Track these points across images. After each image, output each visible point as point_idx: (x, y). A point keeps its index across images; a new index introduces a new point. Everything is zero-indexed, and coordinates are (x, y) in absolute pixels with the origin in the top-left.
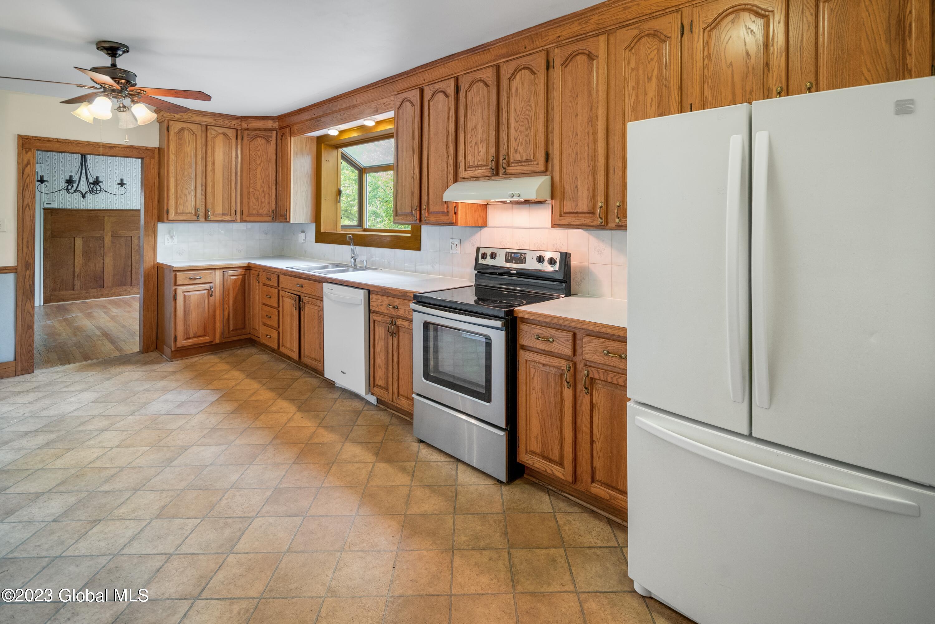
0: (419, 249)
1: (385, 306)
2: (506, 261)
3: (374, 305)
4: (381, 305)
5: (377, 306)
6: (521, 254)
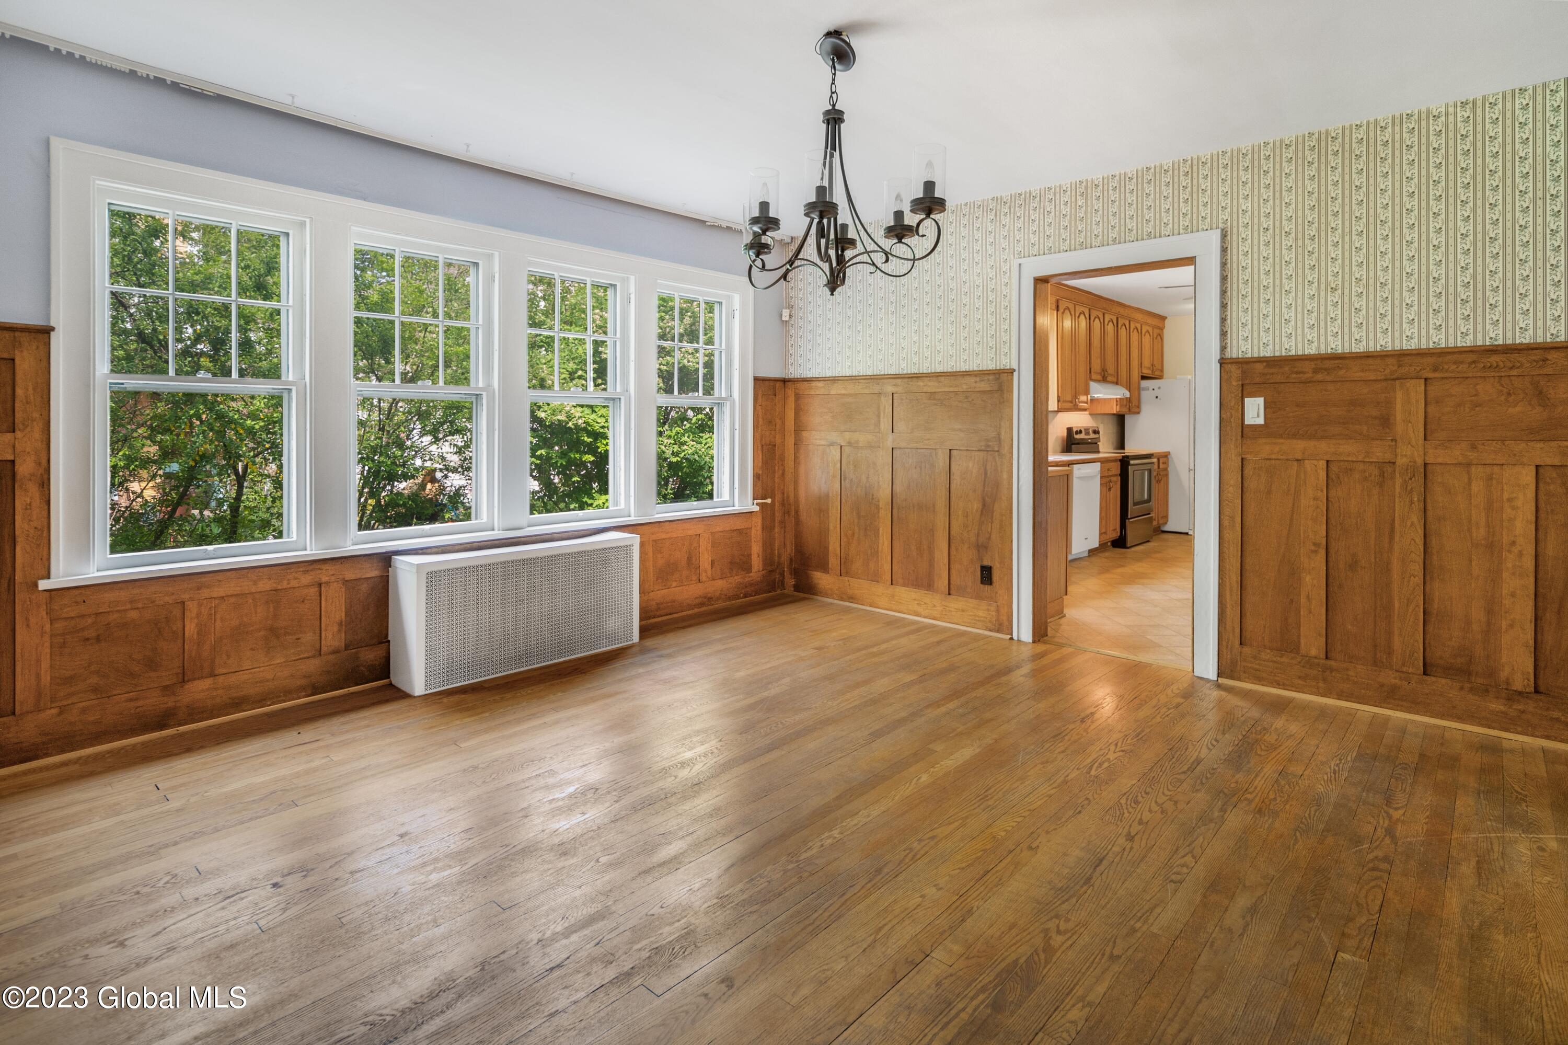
6: (1088, 429)
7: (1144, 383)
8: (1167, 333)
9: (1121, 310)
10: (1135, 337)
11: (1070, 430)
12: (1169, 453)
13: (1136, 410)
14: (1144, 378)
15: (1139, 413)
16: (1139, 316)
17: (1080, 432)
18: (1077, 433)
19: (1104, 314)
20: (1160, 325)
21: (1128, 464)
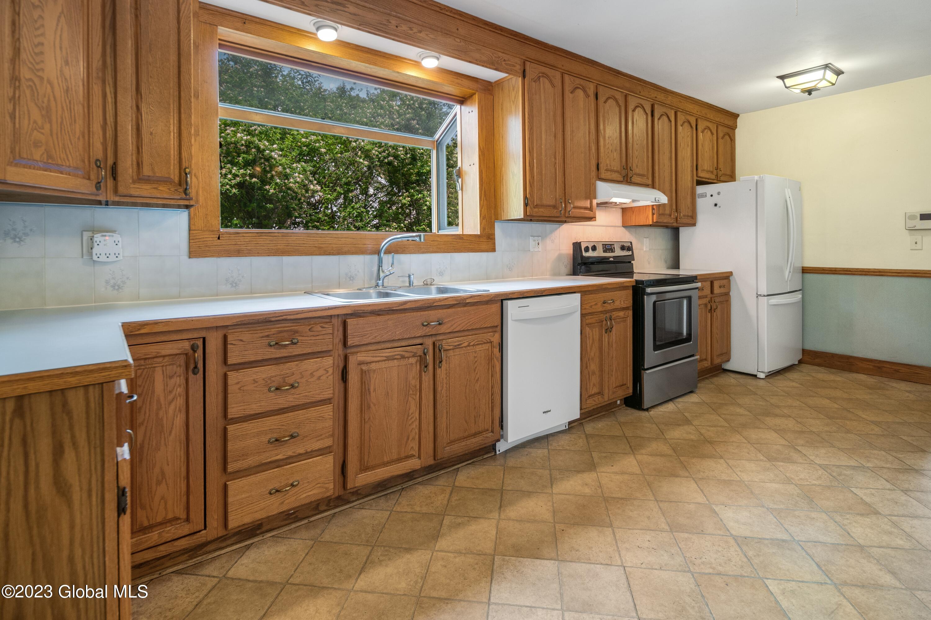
0: (494, 250)
1: (600, 304)
2: (604, 251)
3: (587, 307)
4: (596, 304)
5: (591, 307)
6: (611, 245)
7: (700, 189)
8: (741, 135)
9: (661, 97)
10: (684, 133)
11: (577, 246)
12: (731, 273)
13: (689, 221)
14: (700, 183)
15: (694, 225)
16: (690, 107)
17: (594, 248)
18: (587, 249)
19: (626, 96)
20: (730, 123)
21: (644, 293)
